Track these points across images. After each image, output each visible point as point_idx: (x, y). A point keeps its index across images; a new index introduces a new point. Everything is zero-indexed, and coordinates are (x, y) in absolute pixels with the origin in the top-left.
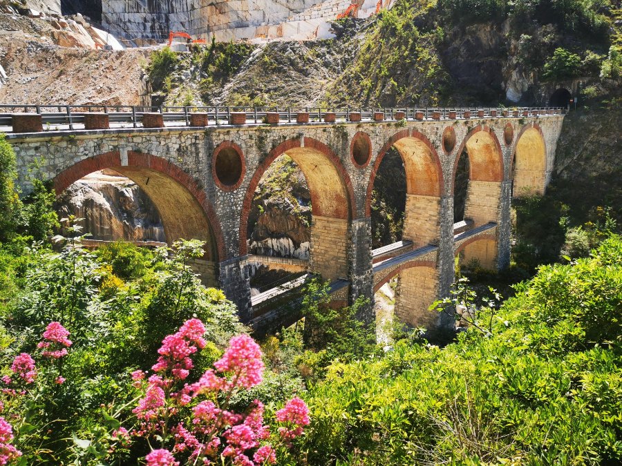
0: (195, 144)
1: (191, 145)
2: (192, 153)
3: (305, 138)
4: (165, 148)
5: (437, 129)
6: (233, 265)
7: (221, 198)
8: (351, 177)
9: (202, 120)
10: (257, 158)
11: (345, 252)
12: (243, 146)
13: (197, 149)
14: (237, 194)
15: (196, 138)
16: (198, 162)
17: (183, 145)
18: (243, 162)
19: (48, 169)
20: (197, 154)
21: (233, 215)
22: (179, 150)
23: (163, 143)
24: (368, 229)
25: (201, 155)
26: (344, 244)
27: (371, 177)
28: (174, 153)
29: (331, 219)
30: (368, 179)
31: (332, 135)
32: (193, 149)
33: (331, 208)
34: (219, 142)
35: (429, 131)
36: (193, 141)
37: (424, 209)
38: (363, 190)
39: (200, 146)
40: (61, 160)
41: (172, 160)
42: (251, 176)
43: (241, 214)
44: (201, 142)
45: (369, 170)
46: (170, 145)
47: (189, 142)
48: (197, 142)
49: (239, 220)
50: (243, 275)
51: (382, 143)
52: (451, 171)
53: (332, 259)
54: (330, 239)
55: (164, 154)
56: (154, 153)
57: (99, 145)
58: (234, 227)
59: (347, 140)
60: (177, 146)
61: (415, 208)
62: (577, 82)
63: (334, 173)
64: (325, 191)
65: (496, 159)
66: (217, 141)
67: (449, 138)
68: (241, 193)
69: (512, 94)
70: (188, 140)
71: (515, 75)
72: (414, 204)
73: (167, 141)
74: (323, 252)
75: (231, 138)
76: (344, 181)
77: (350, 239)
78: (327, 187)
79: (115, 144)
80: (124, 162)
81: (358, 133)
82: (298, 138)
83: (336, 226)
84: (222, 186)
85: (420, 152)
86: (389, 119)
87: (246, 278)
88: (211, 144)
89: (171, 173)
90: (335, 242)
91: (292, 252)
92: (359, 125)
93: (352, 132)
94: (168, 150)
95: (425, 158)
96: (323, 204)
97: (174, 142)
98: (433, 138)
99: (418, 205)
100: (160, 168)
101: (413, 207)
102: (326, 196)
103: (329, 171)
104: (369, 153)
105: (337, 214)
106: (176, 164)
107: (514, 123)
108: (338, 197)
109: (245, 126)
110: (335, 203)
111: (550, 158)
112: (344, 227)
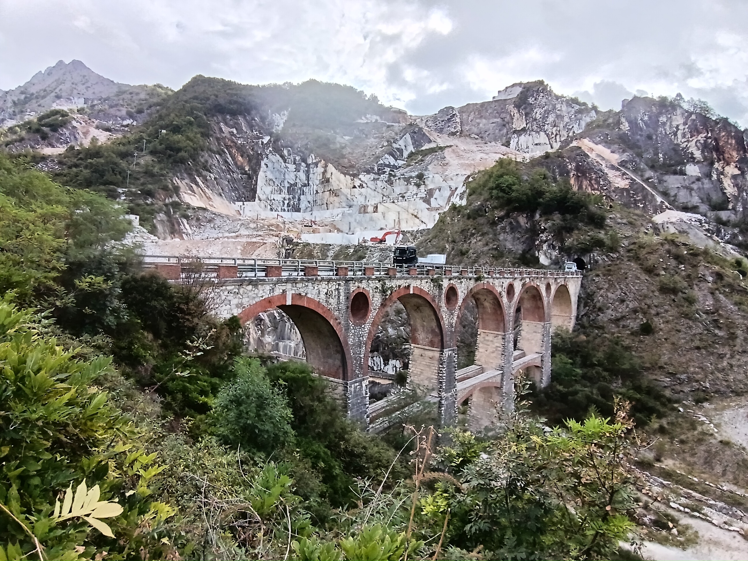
0: (338, 289)
1: (335, 290)
2: (335, 296)
3: (414, 287)
4: (317, 292)
5: (503, 283)
6: (358, 384)
7: (353, 331)
8: (444, 316)
9: (344, 271)
10: (380, 301)
11: (437, 374)
12: (371, 292)
13: (339, 293)
14: (364, 328)
15: (339, 285)
16: (339, 303)
17: (330, 290)
18: (370, 303)
19: (237, 306)
20: (339, 297)
21: (360, 345)
22: (326, 294)
23: (316, 288)
24: (455, 357)
25: (341, 298)
26: (436, 368)
27: (458, 317)
28: (323, 296)
29: (427, 348)
30: (455, 318)
31: (432, 286)
32: (337, 292)
33: (427, 339)
34: (355, 288)
35: (497, 284)
36: (337, 287)
37: (492, 341)
38: (452, 327)
39: (341, 291)
40: (247, 299)
41: (321, 301)
42: (375, 314)
43: (365, 344)
44: (342, 288)
45: (456, 313)
46: (321, 289)
47: (334, 288)
48: (340, 288)
49: (364, 348)
50: (364, 392)
51: (466, 292)
52: (512, 314)
53: (426, 379)
54: (424, 363)
55: (316, 296)
56: (309, 296)
57: (273, 289)
58: (360, 354)
59: (442, 289)
60: (326, 291)
61: (485, 340)
62: (588, 255)
63: (432, 313)
64: (423, 326)
65: (541, 306)
66: (353, 287)
67: (510, 290)
68: (367, 327)
69: (543, 260)
70: (333, 286)
71: (545, 247)
72: (484, 338)
73: (319, 286)
74: (419, 373)
75: (364, 285)
76: (438, 320)
77: (442, 364)
78: (425, 323)
79: (284, 288)
80: (289, 302)
81: (450, 284)
82: (409, 286)
83: (430, 354)
84: (355, 322)
85: (490, 298)
86: (470, 275)
87: (366, 394)
88: (349, 290)
89: (320, 311)
90: (429, 366)
91: (382, 368)
92: (450, 280)
93: (445, 284)
94: (319, 293)
95: (494, 304)
96: (421, 335)
97: (323, 287)
98: (499, 289)
99: (487, 338)
100: (312, 307)
101: (483, 340)
102: (424, 330)
103: (427, 311)
104: (457, 299)
105: (432, 344)
106: (324, 304)
107: (552, 281)
108: (433, 331)
109: (374, 277)
110: (430, 336)
111: (574, 306)
112: (437, 355)
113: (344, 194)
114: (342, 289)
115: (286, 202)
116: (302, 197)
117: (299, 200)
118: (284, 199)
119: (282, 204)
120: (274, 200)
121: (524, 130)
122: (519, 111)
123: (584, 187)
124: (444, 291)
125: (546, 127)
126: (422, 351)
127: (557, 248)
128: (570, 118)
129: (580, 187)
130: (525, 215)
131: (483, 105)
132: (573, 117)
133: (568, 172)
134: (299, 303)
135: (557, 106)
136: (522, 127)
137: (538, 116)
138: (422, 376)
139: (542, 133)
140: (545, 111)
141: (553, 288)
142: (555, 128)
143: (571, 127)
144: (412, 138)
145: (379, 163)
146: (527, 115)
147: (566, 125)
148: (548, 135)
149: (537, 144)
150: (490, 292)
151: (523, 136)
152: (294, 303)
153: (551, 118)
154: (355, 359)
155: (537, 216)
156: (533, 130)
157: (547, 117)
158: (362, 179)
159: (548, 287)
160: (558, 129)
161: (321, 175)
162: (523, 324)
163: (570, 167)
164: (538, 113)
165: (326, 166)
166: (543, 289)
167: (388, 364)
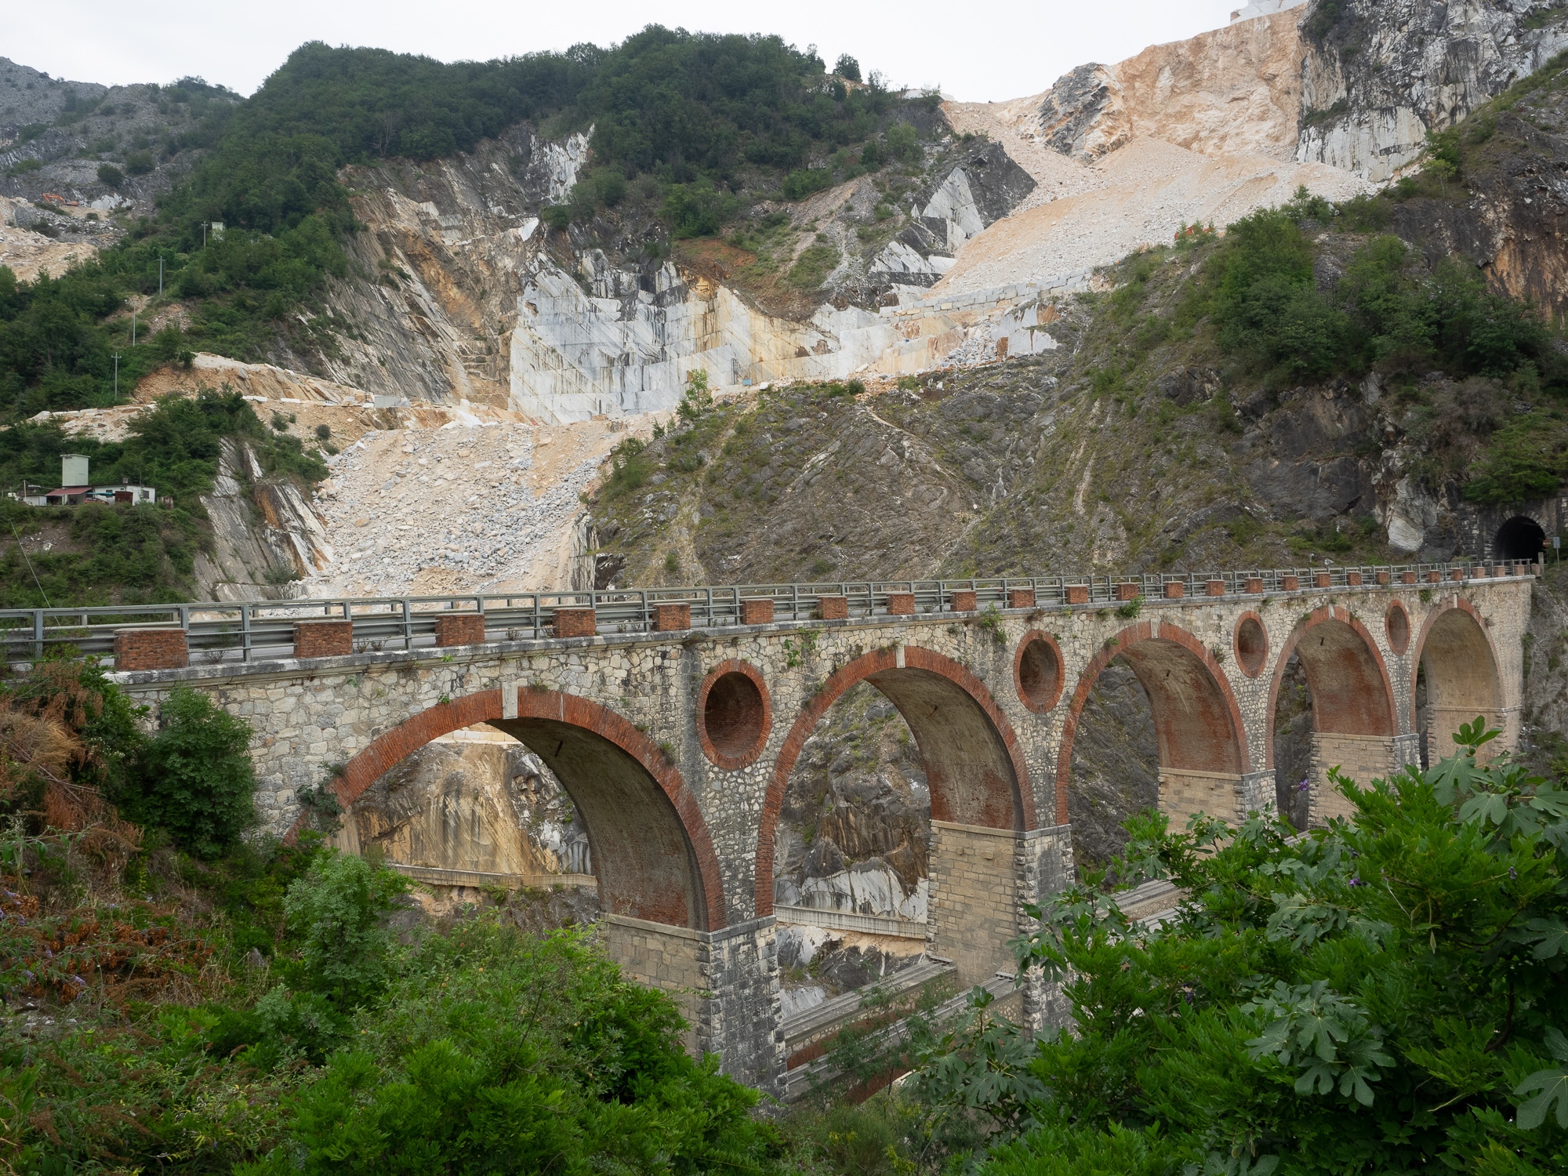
0: (661, 668)
1: (652, 670)
2: (653, 688)
3: (907, 649)
4: (597, 678)
5: (1220, 617)
6: (741, 939)
7: (716, 785)
8: (1019, 731)
9: (678, 616)
10: (798, 695)
11: (1010, 909)
12: (768, 668)
13: (665, 677)
14: (751, 775)
15: (664, 655)
16: (664, 708)
17: (635, 671)
18: (766, 703)
19: (356, 729)
20: (666, 690)
21: (743, 824)
22: (626, 682)
23: (592, 668)
24: (1064, 854)
25: (673, 691)
26: (1009, 891)
27: (1067, 731)
28: (615, 690)
29: (976, 828)
30: (1058, 735)
31: (969, 640)
32: (657, 679)
33: (975, 804)
34: (714, 663)
35: (1199, 623)
36: (658, 661)
38: (1049, 761)
39: (671, 672)
40: (384, 710)
41: (610, 702)
42: (783, 734)
44: (674, 663)
45: (1059, 718)
46: (608, 671)
47: (648, 664)
48: (667, 663)
49: (755, 834)
50: (763, 964)
51: (1088, 654)
53: (981, 926)
54: (973, 876)
55: (594, 691)
56: (573, 691)
57: (461, 678)
59: (1004, 649)
60: (623, 674)
61: (1181, 800)
62: (1554, 501)
63: (979, 722)
64: (960, 765)
66: (715, 659)
67: (1250, 641)
68: (761, 773)
69: (1401, 534)
70: (646, 661)
71: (1402, 489)
72: (1178, 793)
73: (602, 663)
74: (959, 907)
75: (744, 652)
76: (1001, 741)
77: (1022, 878)
78: (964, 755)
79: (495, 673)
80: (511, 711)
81: (1031, 632)
82: (894, 646)
83: (988, 847)
84: (719, 758)
85: (1180, 668)
86: (1101, 602)
87: (771, 970)
88: (695, 667)
89: (606, 731)
90: (986, 885)
92: (1030, 619)
93: (1015, 632)
94: (603, 681)
95: (1197, 685)
96: (958, 793)
97: (616, 667)
98: (1209, 640)
99: (1187, 794)
100: (583, 721)
102: (962, 773)
103: (966, 719)
104: (1059, 677)
105: (989, 816)
106: (620, 711)
108: (990, 779)
109: (773, 627)
110: (983, 793)
111: (1511, 680)
112: (1007, 848)
114: (674, 667)
121: (1341, 109)
122: (1320, 49)
124: (1012, 656)
125: (1416, 90)
126: (964, 841)
128: (1500, 46)
130: (1331, 394)
132: (1511, 40)
133: (1487, 234)
134: (541, 711)
135: (1451, 13)
136: (1334, 99)
137: (1387, 56)
138: (969, 917)
139: (1404, 113)
141: (1417, 622)
142: (1447, 90)
143: (1503, 78)
144: (974, 181)
145: (874, 270)
146: (1347, 57)
149: (1387, 151)
150: (1177, 647)
151: (1338, 131)
152: (527, 714)
154: (729, 867)
158: (826, 327)
159: (1396, 621)
161: (699, 325)
162: (1324, 743)
165: (713, 296)
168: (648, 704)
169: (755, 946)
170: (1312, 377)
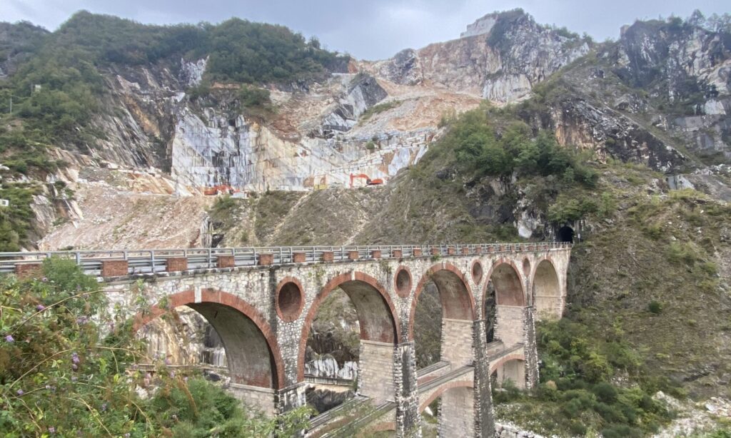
0: (261, 280)
1: (257, 281)
2: (258, 289)
3: (356, 273)
4: (235, 285)
5: (467, 262)
6: (291, 392)
7: (283, 329)
8: (396, 305)
9: (268, 258)
10: (315, 291)
11: (392, 375)
12: (303, 281)
13: (263, 284)
14: (296, 324)
15: (262, 275)
16: (262, 297)
17: (251, 282)
18: (302, 294)
20: (263, 290)
21: (293, 344)
22: (247, 287)
23: (233, 280)
24: (412, 352)
25: (266, 290)
26: (391, 367)
27: (413, 305)
28: (242, 290)
29: (378, 343)
30: (410, 306)
31: (378, 269)
32: (260, 285)
33: (378, 333)
34: (282, 278)
35: (459, 264)
36: (260, 277)
37: (459, 332)
38: (407, 316)
39: (265, 282)
41: (241, 295)
42: (309, 307)
43: (299, 342)
45: (411, 299)
46: (239, 282)
47: (256, 279)
48: (263, 278)
49: (297, 348)
51: (421, 275)
52: (480, 298)
53: (380, 381)
54: (377, 362)
55: (234, 290)
56: (225, 290)
57: (177, 285)
58: (293, 355)
59: (390, 273)
60: (245, 283)
62: (578, 221)
63: (380, 302)
64: (373, 318)
65: (519, 287)
66: (281, 277)
67: (477, 269)
68: (300, 323)
69: (524, 232)
70: (255, 277)
71: (524, 215)
72: (449, 328)
73: (237, 279)
74: (371, 374)
75: (293, 274)
76: (389, 309)
77: (396, 362)
78: (374, 314)
79: (191, 283)
80: (198, 300)
81: (400, 267)
82: (350, 272)
83: (383, 350)
84: (284, 317)
85: (452, 281)
86: (425, 254)
87: (303, 404)
88: (275, 280)
89: (239, 307)
90: (382, 365)
91: (336, 372)
92: (401, 260)
93: (395, 266)
94: (237, 286)
95: (457, 287)
96: (372, 329)
97: (243, 280)
98: (463, 270)
99: (453, 328)
100: (229, 303)
101: (449, 330)
102: (373, 322)
103: (376, 301)
104: (410, 284)
105: (383, 338)
106: (244, 299)
107: (530, 256)
108: (384, 323)
109: (305, 263)
110: (381, 329)
111: (562, 285)
112: (391, 351)
113: (284, 165)
114: (266, 279)
115: (212, 176)
116: (232, 170)
117: (228, 173)
118: (209, 173)
119: (206, 178)
120: (196, 173)
121: (500, 73)
122: (493, 50)
123: (573, 139)
124: (394, 275)
125: (527, 68)
126: (373, 348)
127: (539, 216)
128: (556, 54)
129: (568, 140)
130: (499, 179)
131: (449, 45)
132: (560, 52)
133: (552, 123)
134: (212, 299)
135: (540, 41)
136: (497, 70)
137: (517, 55)
138: (375, 378)
139: (522, 76)
140: (526, 47)
141: (533, 265)
142: (537, 69)
143: (557, 66)
144: (364, 92)
145: (325, 124)
146: (502, 54)
147: (551, 64)
148: (529, 78)
149: (516, 90)
150: (452, 273)
151: (498, 82)
152: (205, 300)
153: (534, 55)
154: (287, 362)
155: (514, 179)
156: (510, 73)
157: (528, 55)
158: (306, 145)
159: (526, 263)
160: (542, 69)
161: (254, 142)
162: (500, 309)
163: (554, 116)
164: (516, 51)
165: (259, 130)
166: (519, 266)
167: (343, 367)
168: (256, 295)
169: (297, 394)
170: (491, 173)
